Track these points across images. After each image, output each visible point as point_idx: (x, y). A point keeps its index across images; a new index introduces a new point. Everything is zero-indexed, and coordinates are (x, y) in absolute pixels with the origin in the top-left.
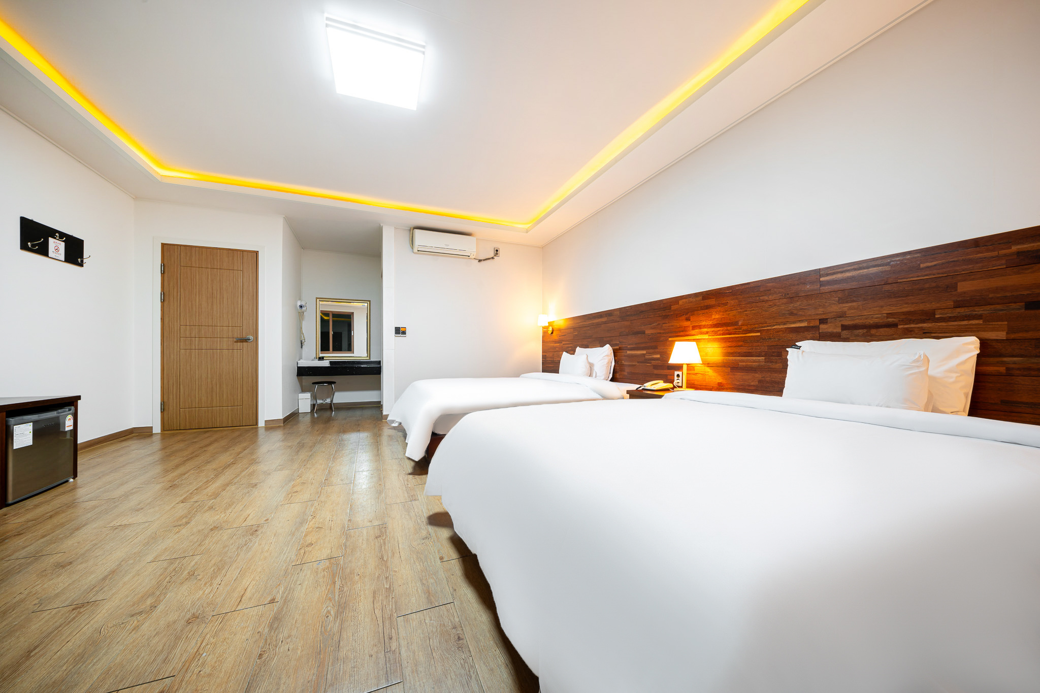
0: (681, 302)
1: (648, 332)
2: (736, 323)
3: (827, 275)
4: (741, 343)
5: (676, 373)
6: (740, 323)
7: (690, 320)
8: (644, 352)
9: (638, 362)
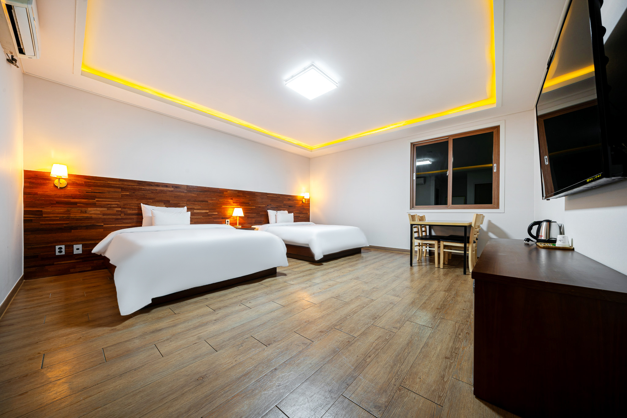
0: (228, 192)
1: (210, 202)
2: (249, 203)
3: (269, 195)
4: (250, 210)
5: (227, 220)
6: (250, 203)
7: (232, 199)
8: (208, 211)
9: (203, 216)
